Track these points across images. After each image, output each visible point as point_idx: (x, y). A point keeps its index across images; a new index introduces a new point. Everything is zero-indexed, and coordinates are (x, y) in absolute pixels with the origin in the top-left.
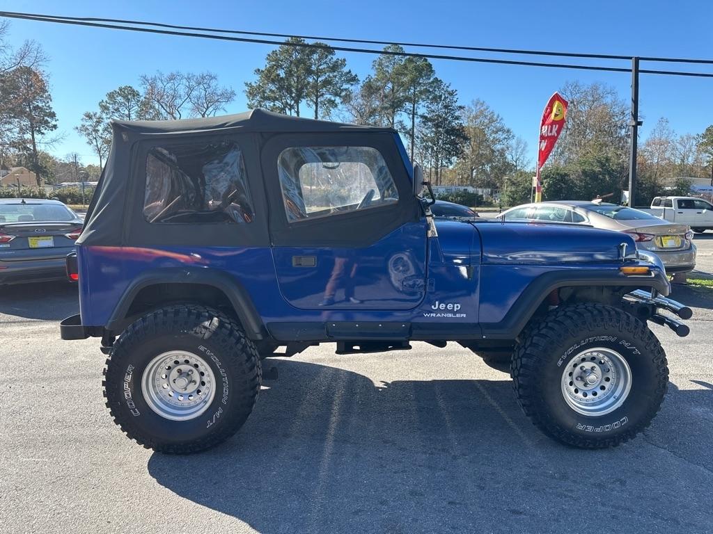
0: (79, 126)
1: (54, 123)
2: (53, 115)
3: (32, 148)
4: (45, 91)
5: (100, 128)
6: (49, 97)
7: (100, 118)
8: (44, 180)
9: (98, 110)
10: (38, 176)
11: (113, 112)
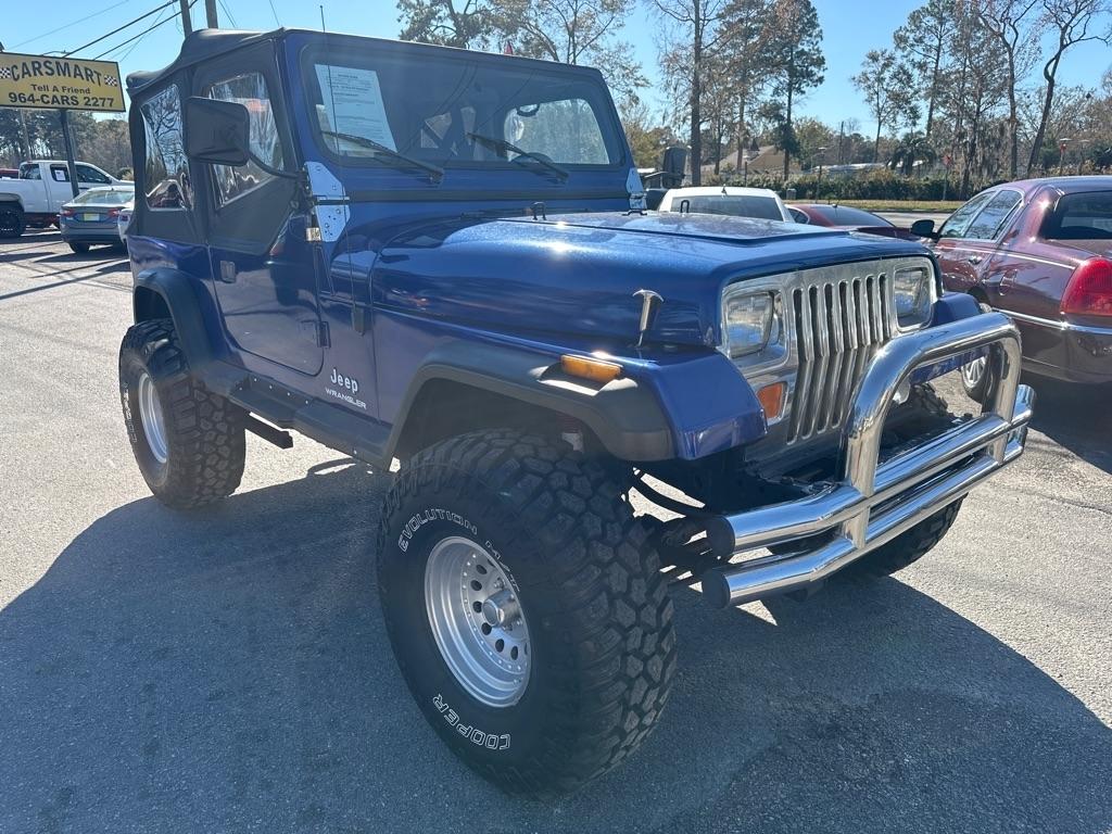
0: (857, 74)
1: (821, 74)
2: (820, 62)
3: (786, 116)
4: (814, 25)
5: (887, 75)
6: (820, 35)
7: (890, 58)
8: (794, 163)
9: (890, 46)
10: (787, 156)
11: (912, 45)
